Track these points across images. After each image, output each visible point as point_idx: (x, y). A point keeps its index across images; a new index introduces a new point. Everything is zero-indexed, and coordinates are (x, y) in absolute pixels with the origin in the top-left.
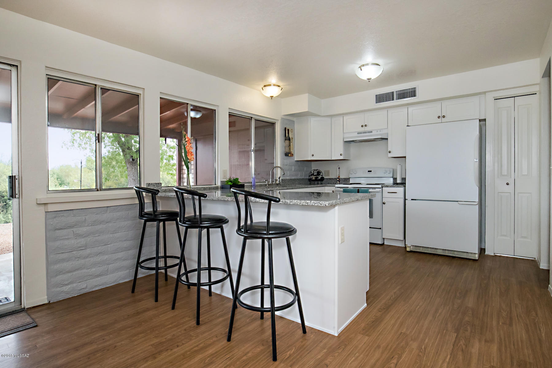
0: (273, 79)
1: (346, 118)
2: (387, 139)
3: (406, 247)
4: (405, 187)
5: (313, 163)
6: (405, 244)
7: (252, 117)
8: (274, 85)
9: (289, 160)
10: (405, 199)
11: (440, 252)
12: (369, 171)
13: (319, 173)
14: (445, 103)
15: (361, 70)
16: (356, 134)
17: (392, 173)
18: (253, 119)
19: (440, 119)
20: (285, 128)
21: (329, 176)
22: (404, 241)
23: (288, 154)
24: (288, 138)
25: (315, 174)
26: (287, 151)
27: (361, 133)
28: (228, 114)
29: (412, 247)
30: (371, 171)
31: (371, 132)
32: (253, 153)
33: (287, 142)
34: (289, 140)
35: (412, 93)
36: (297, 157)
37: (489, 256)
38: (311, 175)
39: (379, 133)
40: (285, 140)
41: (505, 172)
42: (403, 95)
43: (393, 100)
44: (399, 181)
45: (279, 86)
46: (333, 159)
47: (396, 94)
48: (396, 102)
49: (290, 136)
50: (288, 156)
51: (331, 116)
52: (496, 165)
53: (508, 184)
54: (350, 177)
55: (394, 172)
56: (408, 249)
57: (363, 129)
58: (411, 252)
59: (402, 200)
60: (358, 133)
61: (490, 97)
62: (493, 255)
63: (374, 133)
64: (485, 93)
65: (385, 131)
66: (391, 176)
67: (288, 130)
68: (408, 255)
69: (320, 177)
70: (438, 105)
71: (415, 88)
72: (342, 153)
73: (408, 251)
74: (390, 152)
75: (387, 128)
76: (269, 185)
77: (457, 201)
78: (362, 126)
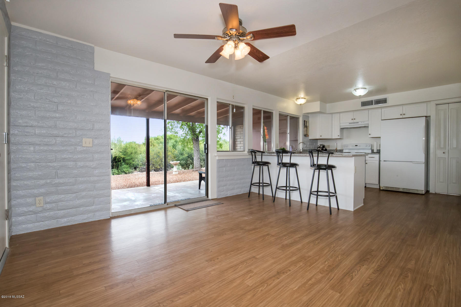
0: (302, 95)
1: (341, 114)
2: (368, 127)
3: (380, 188)
4: (380, 154)
5: (318, 140)
6: (380, 186)
7: (288, 115)
8: (302, 98)
9: (306, 139)
10: (380, 161)
11: (401, 190)
12: (356, 146)
13: (324, 146)
14: (405, 107)
15: (356, 91)
16: (348, 124)
17: (371, 146)
18: (289, 116)
19: (402, 116)
20: (305, 121)
21: (329, 148)
22: (379, 185)
23: (306, 135)
24: (306, 126)
25: (321, 147)
26: (305, 133)
27: (351, 123)
28: (279, 114)
29: (384, 187)
30: (357, 146)
31: (358, 123)
32: (289, 135)
33: (305, 128)
34: (307, 127)
35: (385, 101)
36: (311, 137)
37: (432, 194)
38: (318, 148)
39: (363, 123)
40: (305, 127)
41: (442, 146)
42: (378, 102)
43: (372, 104)
44: (375, 151)
45: (305, 99)
46: (333, 138)
47: (374, 101)
48: (374, 106)
49: (307, 125)
50: (306, 136)
51: (332, 114)
52: (437, 142)
53: (444, 153)
54: (343, 149)
55: (372, 146)
56: (381, 189)
57: (352, 121)
58: (383, 190)
59: (378, 162)
60: (349, 123)
61: (433, 104)
62: (434, 193)
63: (360, 123)
64: (430, 101)
65: (367, 123)
66: (370, 148)
67: (306, 121)
68: (381, 192)
69: (324, 149)
70: (401, 108)
71: (386, 98)
72: (339, 135)
73: (381, 190)
74: (370, 134)
75: (368, 120)
76: (297, 152)
77: (412, 162)
78: (352, 119)
